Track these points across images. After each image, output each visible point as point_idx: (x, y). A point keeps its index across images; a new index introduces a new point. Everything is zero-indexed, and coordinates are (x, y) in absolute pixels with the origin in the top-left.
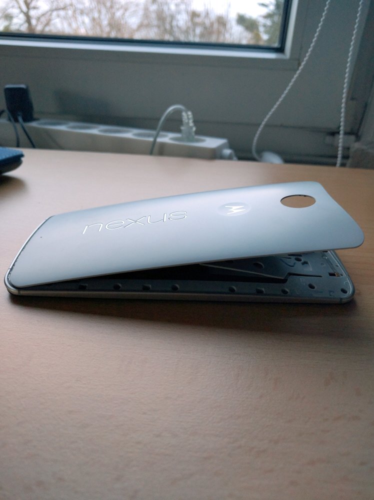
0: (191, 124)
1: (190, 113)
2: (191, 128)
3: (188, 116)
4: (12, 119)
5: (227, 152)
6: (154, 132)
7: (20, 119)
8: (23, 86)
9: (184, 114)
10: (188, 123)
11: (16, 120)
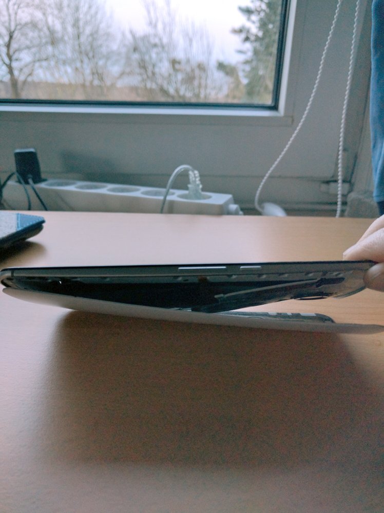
0: (198, 182)
1: (196, 172)
2: (198, 185)
3: (195, 174)
4: (22, 181)
5: (234, 207)
6: (163, 190)
7: (30, 181)
8: (32, 150)
9: (190, 173)
10: (195, 181)
11: (27, 183)
